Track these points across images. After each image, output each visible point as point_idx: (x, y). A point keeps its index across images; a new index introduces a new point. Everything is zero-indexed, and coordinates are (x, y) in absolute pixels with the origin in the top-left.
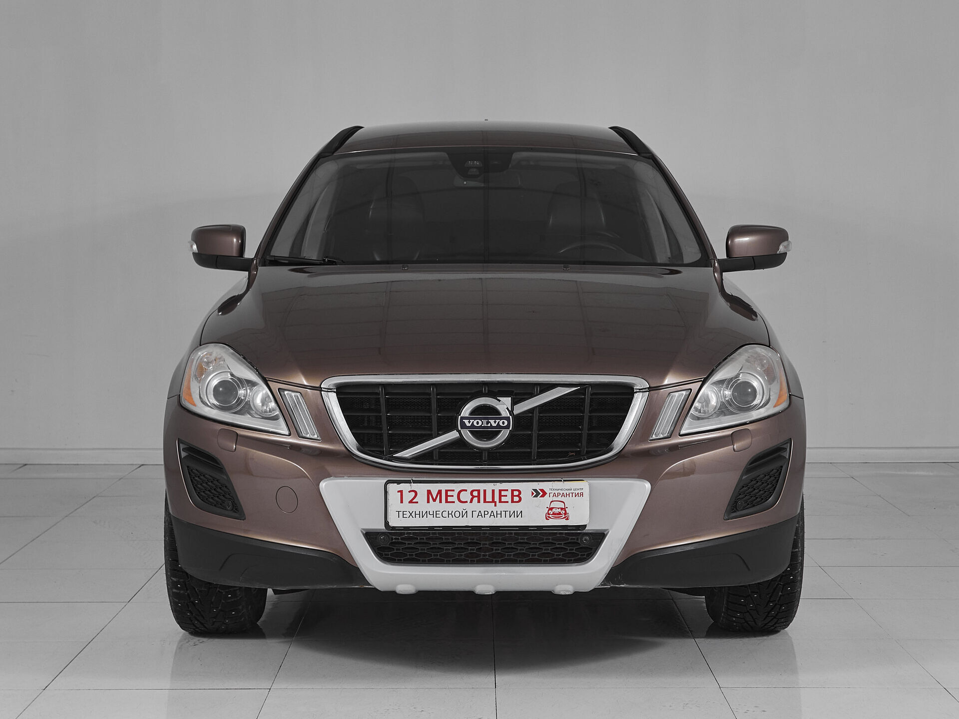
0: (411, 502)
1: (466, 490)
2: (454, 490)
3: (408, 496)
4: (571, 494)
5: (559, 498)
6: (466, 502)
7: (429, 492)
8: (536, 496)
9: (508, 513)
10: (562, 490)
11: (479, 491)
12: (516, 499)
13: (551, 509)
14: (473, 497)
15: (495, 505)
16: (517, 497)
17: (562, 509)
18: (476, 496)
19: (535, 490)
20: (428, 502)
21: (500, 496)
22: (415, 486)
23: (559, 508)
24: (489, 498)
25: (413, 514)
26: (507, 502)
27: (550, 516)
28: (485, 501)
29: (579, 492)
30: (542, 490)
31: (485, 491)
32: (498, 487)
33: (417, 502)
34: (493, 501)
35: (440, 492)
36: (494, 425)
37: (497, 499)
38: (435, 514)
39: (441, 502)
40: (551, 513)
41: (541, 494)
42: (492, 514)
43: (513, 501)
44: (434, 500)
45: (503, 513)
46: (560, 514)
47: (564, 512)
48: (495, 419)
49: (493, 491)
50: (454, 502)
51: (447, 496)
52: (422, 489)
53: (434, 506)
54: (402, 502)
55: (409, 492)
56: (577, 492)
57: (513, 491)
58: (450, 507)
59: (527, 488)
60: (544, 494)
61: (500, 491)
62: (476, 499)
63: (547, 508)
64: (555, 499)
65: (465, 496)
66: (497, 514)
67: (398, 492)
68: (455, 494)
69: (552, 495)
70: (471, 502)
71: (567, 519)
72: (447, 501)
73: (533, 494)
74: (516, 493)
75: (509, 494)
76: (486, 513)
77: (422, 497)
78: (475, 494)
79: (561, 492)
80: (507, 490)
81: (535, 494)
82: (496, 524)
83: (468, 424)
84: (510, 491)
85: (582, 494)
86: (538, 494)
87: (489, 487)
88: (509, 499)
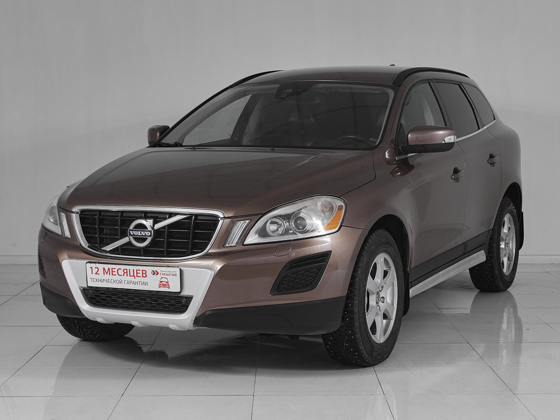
0: (96, 274)
1: (121, 269)
2: (115, 269)
3: (95, 271)
4: (170, 274)
5: (165, 276)
6: (121, 275)
7: (104, 269)
8: (154, 274)
9: (141, 283)
10: (166, 272)
11: (127, 270)
12: (144, 275)
13: (161, 282)
14: (125, 273)
15: (135, 278)
16: (144, 274)
17: (166, 282)
18: (126, 272)
19: (153, 271)
20: (104, 274)
21: (137, 273)
22: (98, 265)
23: (165, 282)
24: (132, 274)
25: (98, 280)
26: (140, 277)
27: (161, 286)
28: (130, 276)
29: (175, 273)
30: (156, 271)
31: (129, 270)
32: (136, 268)
33: (99, 274)
34: (134, 276)
35: (109, 269)
36: (144, 234)
37: (135, 275)
38: (107, 281)
39: (110, 275)
40: (162, 284)
41: (156, 273)
42: (134, 283)
43: (143, 277)
44: (107, 273)
45: (139, 282)
46: (165, 285)
47: (167, 284)
48: (144, 231)
49: (133, 270)
50: (116, 275)
51: (112, 272)
52: (101, 266)
53: (107, 277)
54: (92, 274)
55: (95, 268)
56: (173, 273)
57: (143, 271)
58: (114, 278)
59: (149, 270)
60: (158, 273)
61: (137, 270)
62: (126, 274)
63: (159, 281)
64: (163, 276)
65: (121, 272)
66: (136, 283)
67: (91, 268)
68: (116, 270)
69: (161, 274)
70: (124, 275)
71: (169, 288)
72: (112, 275)
73: (152, 273)
74: (144, 272)
75: (141, 272)
76: (131, 282)
77: (101, 271)
78: (125, 271)
79: (166, 273)
80: (140, 270)
81: (153, 273)
82: (135, 288)
83: (132, 234)
84: (141, 271)
85: (176, 275)
86: (154, 273)
87: (131, 268)
88: (141, 275)
